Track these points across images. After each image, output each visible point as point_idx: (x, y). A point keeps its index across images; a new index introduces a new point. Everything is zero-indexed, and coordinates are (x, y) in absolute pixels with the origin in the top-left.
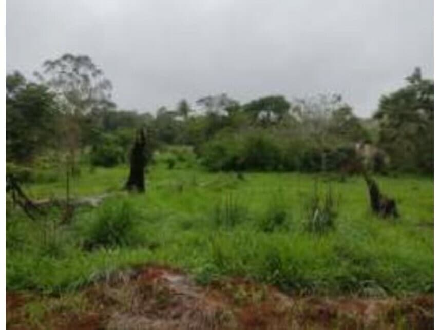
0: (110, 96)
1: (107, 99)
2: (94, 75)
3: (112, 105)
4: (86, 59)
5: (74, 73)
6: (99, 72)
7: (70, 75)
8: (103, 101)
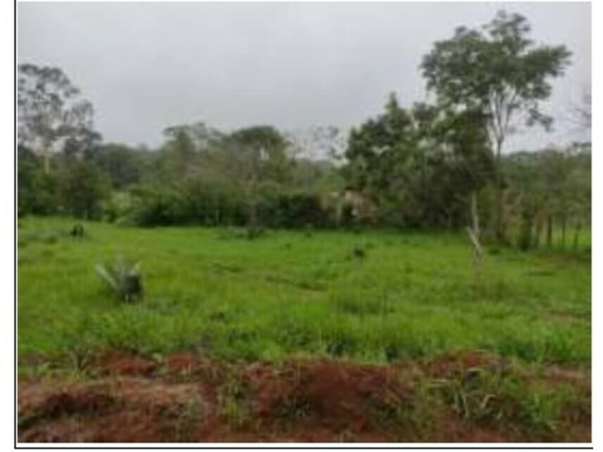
0: (91, 123)
1: (87, 126)
2: (67, 95)
3: (97, 136)
4: (57, 72)
5: (39, 92)
6: (75, 91)
7: (32, 93)
8: (84, 131)
